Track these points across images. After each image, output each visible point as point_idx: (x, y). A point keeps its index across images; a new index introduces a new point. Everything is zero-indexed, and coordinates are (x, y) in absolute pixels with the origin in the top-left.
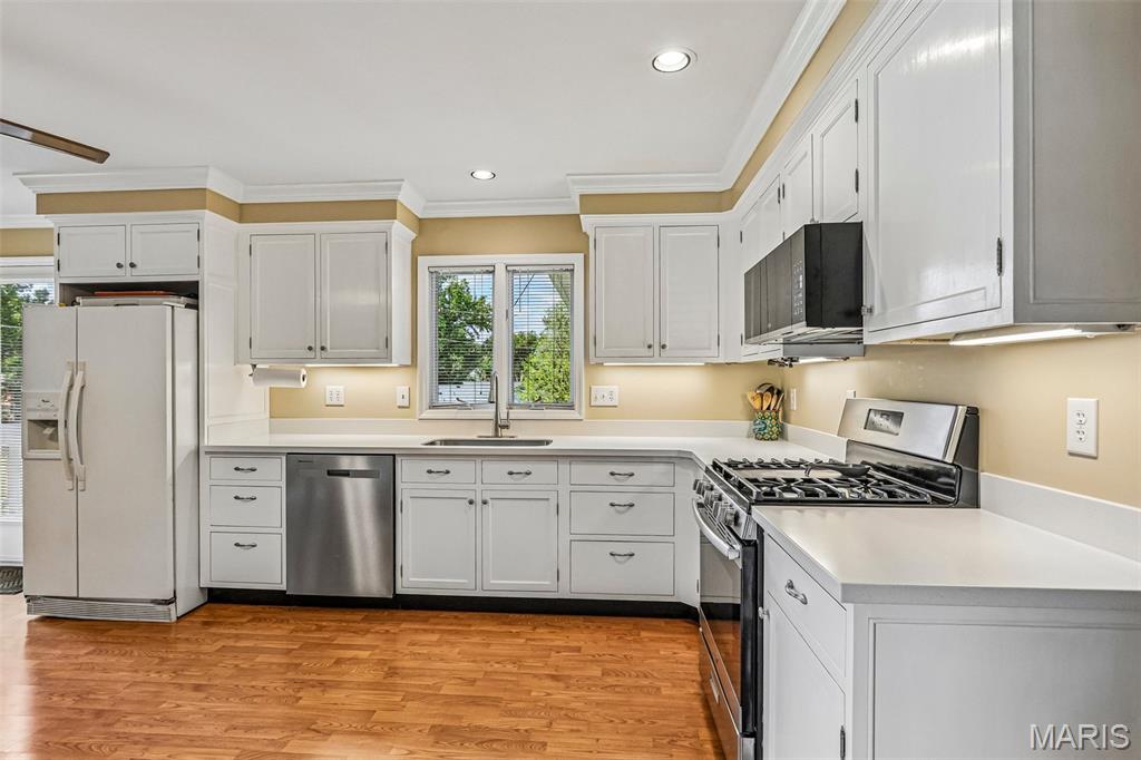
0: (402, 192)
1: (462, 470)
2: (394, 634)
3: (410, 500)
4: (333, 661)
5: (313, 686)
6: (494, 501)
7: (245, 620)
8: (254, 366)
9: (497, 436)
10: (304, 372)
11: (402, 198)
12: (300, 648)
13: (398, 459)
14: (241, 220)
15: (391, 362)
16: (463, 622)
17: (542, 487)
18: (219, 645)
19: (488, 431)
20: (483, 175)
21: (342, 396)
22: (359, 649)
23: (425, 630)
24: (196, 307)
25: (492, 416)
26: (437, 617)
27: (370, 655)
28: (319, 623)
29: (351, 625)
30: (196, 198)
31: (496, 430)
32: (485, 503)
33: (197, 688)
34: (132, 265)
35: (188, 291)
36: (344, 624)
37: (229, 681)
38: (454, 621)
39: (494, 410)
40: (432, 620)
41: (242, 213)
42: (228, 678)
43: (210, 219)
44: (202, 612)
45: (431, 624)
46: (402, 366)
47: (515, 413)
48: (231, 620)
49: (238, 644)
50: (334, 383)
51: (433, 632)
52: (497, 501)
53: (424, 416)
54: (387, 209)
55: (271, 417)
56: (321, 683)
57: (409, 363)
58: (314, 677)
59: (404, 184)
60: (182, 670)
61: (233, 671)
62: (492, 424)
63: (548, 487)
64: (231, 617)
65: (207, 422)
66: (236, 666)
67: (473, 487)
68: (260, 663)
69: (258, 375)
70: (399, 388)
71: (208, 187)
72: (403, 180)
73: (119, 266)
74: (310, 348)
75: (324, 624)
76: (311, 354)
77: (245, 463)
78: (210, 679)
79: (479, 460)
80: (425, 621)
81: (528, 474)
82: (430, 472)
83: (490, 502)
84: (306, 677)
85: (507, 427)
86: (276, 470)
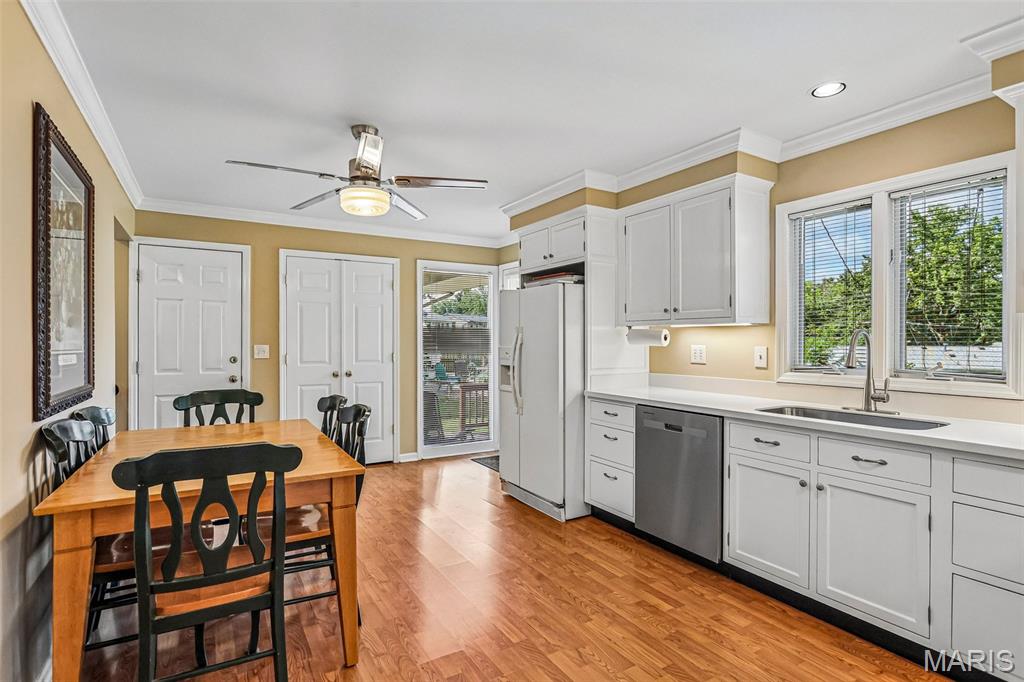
0: (741, 143)
1: (794, 446)
2: (708, 601)
3: (737, 466)
4: (638, 600)
5: (606, 615)
6: (833, 489)
7: (604, 538)
8: (630, 327)
9: (868, 410)
10: (665, 332)
11: (743, 147)
12: (622, 578)
13: (727, 422)
14: (617, 206)
15: (734, 321)
16: (788, 620)
17: (907, 487)
18: (575, 550)
19: (856, 403)
20: (828, 89)
21: (704, 355)
22: (665, 600)
23: (739, 611)
24: (582, 282)
25: (863, 384)
26: (763, 602)
27: (669, 611)
28: (652, 562)
29: (676, 575)
30: (580, 197)
31: (868, 403)
32: (820, 488)
33: (540, 577)
34: (551, 256)
35: (577, 270)
36: (671, 572)
37: (559, 581)
38: (779, 616)
39: (866, 377)
40: (755, 603)
41: (618, 200)
42: (560, 578)
43: (591, 210)
44: (583, 522)
45: (751, 608)
46: (755, 325)
47: (894, 384)
48: (596, 535)
49: (586, 556)
50: (698, 343)
51: (747, 615)
52: (838, 491)
53: (782, 378)
54: (727, 163)
55: (651, 371)
56: (614, 616)
57: (768, 322)
58: (613, 607)
59: (742, 133)
60: (542, 560)
61: (567, 575)
62: (862, 394)
63: (916, 489)
64: (596, 532)
65: (589, 373)
66: (572, 571)
67: (807, 466)
68: (588, 578)
69: (635, 336)
70: (756, 348)
71: (587, 185)
72: (740, 129)
73: (545, 258)
74: (666, 311)
75: (655, 564)
76: (667, 316)
77: (612, 409)
78: (550, 575)
79: (814, 436)
80: (747, 601)
81: (883, 463)
82: (757, 440)
83: (829, 489)
84: (608, 605)
85: (882, 400)
86: (628, 417)
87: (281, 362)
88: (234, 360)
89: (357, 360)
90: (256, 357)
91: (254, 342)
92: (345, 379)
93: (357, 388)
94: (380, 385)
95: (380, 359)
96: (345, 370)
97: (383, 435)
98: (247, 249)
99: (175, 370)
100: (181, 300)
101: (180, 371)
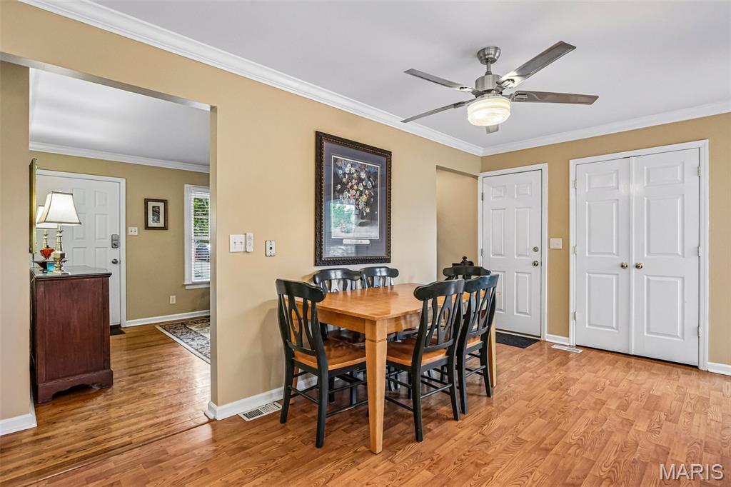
87: (570, 252)
88: (535, 250)
89: (649, 252)
90: (551, 247)
91: (550, 237)
92: (634, 270)
93: (648, 280)
94: (680, 281)
95: (679, 252)
96: (634, 263)
97: (683, 334)
98: (545, 166)
99: (501, 255)
100: (504, 209)
101: (503, 256)
